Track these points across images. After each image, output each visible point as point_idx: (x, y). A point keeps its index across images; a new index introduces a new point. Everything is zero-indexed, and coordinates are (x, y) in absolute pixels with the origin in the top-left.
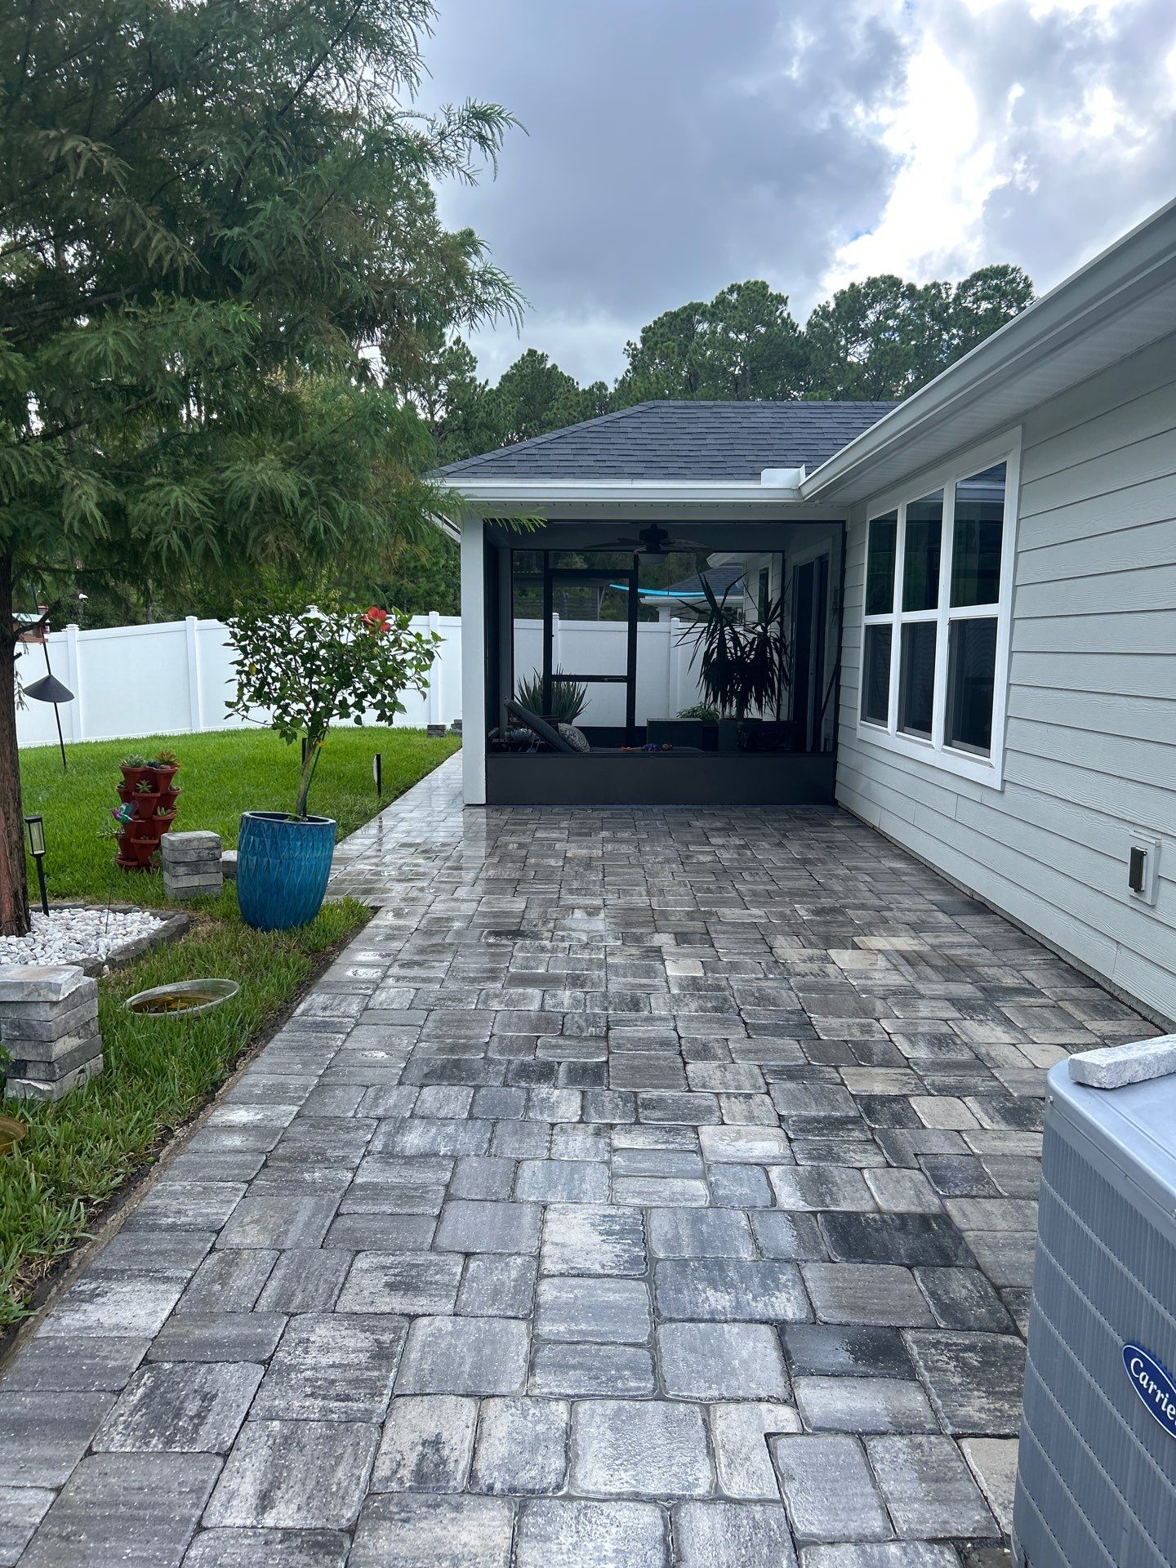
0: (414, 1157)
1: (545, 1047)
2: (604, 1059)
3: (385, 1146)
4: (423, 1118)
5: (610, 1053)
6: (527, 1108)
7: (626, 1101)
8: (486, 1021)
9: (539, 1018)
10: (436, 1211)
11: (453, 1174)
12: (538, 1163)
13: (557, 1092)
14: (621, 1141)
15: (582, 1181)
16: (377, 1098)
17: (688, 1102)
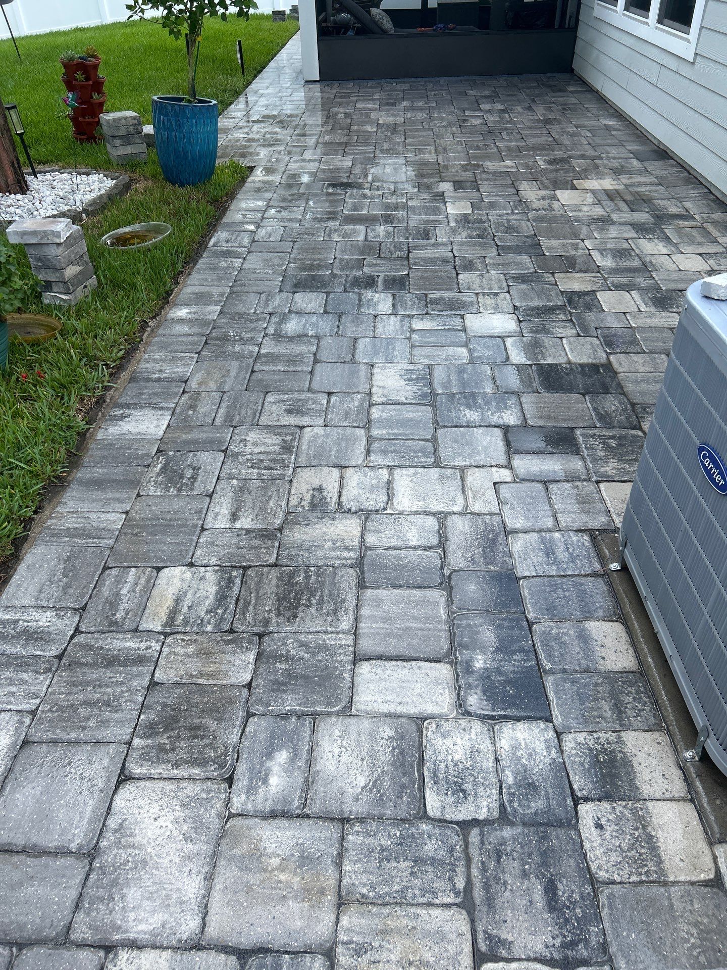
0: (293, 337)
1: (369, 265)
2: (406, 273)
3: (276, 330)
4: (296, 313)
5: (410, 268)
6: (359, 306)
7: (420, 300)
8: (331, 248)
9: (364, 246)
10: (310, 369)
11: (318, 347)
12: (368, 340)
13: (377, 295)
14: (417, 324)
15: (394, 349)
16: (267, 301)
17: (458, 299)
